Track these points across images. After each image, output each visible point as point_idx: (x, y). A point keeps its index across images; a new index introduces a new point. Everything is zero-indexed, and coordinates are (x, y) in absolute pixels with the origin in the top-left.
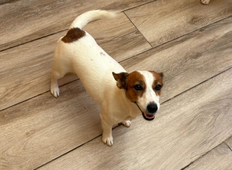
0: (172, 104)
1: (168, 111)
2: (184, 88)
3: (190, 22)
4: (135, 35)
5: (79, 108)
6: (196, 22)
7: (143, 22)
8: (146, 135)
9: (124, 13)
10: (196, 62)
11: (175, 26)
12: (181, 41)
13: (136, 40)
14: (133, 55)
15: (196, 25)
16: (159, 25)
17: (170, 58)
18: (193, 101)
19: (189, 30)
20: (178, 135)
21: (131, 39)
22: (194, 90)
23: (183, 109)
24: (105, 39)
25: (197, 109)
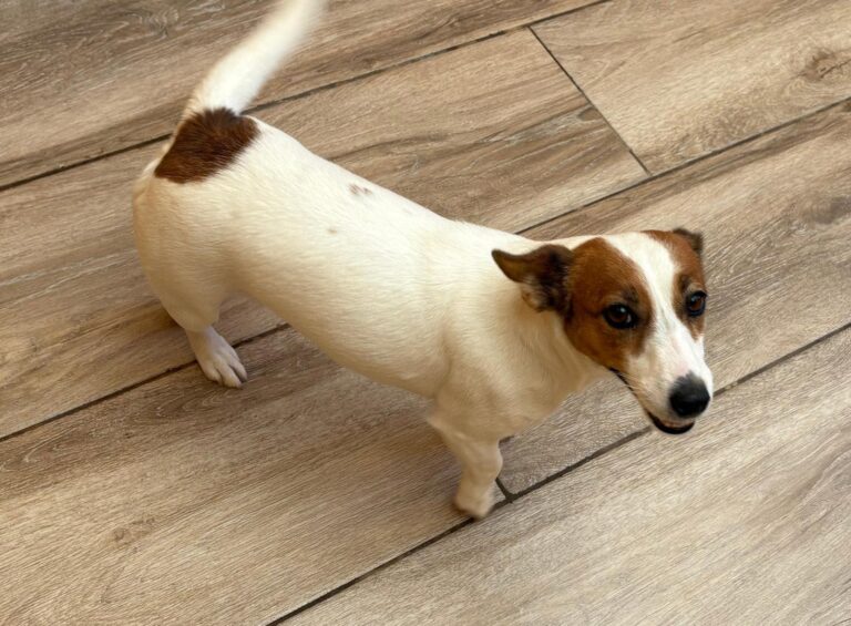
0: (731, 412)
1: (713, 440)
2: (783, 343)
3: (804, 74)
4: (579, 123)
5: (339, 428)
6: (829, 71)
7: (613, 70)
8: (623, 542)
9: (532, 31)
10: (830, 238)
11: (743, 89)
12: (768, 148)
13: (584, 145)
14: (569, 205)
15: (830, 84)
16: (678, 85)
17: (723, 219)
18: (816, 400)
19: (802, 105)
20: (756, 542)
21: (560, 140)
22: (822, 352)
23: (776, 434)
24: (453, 139)
25: (832, 433)
